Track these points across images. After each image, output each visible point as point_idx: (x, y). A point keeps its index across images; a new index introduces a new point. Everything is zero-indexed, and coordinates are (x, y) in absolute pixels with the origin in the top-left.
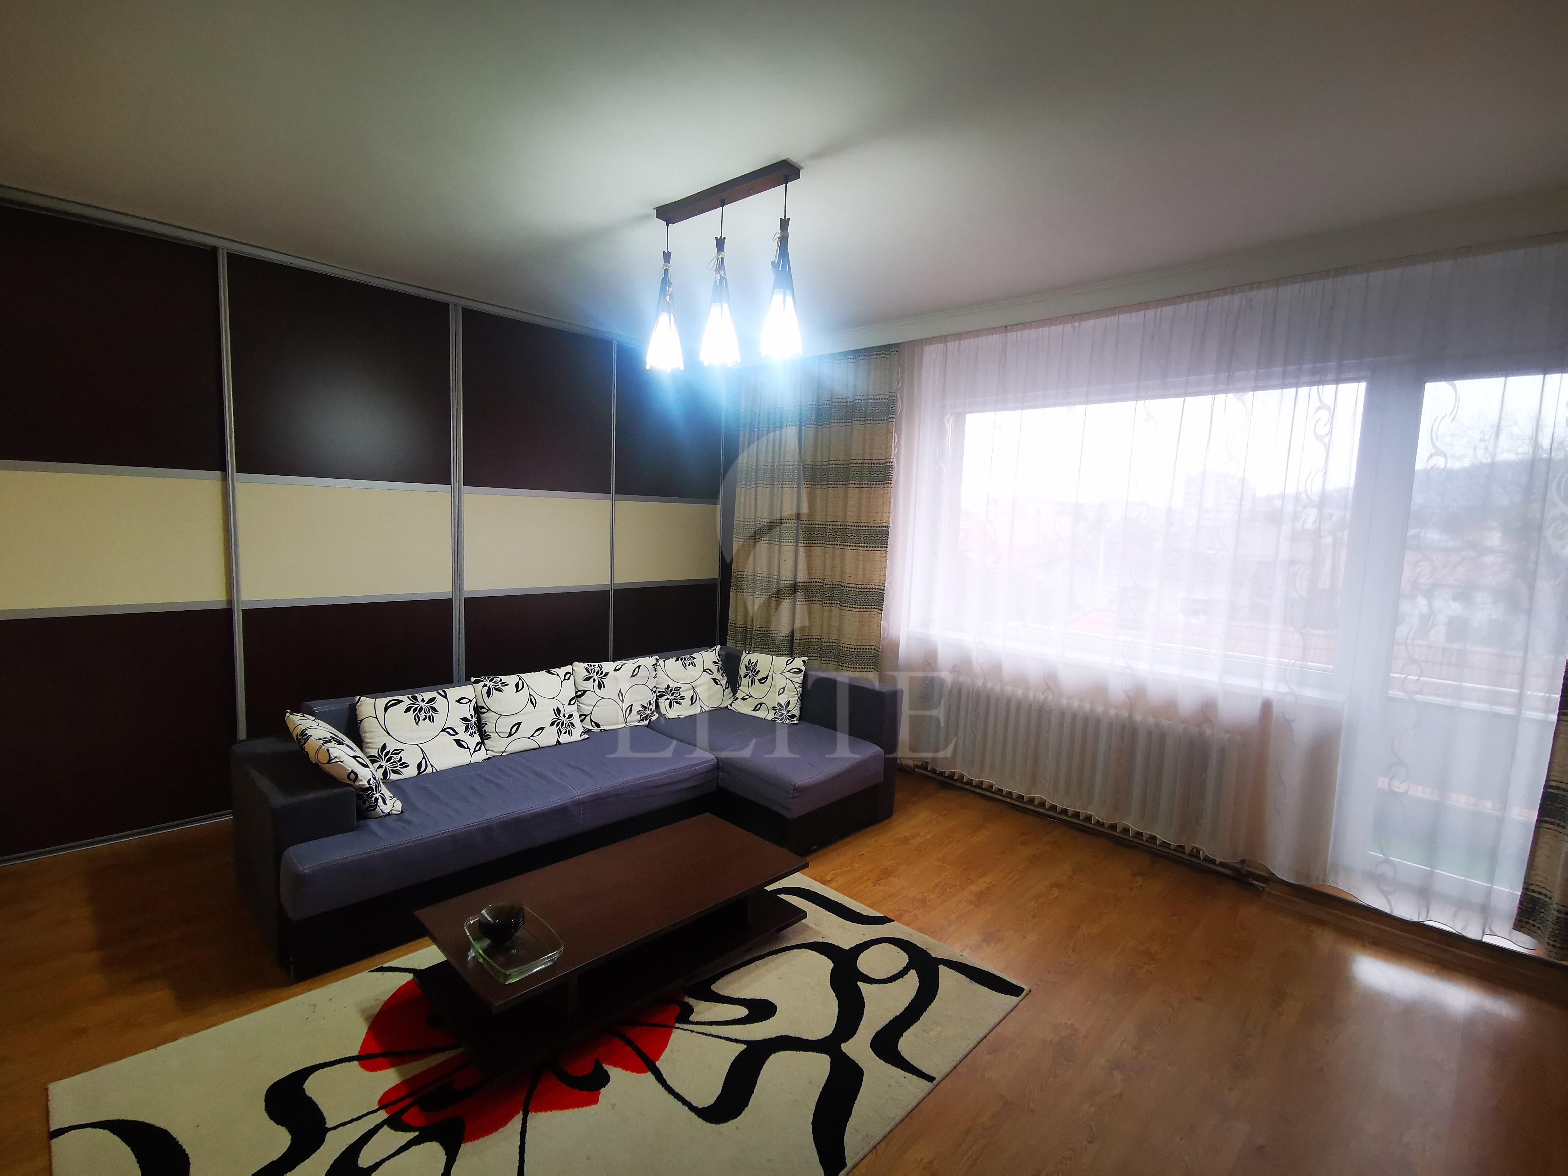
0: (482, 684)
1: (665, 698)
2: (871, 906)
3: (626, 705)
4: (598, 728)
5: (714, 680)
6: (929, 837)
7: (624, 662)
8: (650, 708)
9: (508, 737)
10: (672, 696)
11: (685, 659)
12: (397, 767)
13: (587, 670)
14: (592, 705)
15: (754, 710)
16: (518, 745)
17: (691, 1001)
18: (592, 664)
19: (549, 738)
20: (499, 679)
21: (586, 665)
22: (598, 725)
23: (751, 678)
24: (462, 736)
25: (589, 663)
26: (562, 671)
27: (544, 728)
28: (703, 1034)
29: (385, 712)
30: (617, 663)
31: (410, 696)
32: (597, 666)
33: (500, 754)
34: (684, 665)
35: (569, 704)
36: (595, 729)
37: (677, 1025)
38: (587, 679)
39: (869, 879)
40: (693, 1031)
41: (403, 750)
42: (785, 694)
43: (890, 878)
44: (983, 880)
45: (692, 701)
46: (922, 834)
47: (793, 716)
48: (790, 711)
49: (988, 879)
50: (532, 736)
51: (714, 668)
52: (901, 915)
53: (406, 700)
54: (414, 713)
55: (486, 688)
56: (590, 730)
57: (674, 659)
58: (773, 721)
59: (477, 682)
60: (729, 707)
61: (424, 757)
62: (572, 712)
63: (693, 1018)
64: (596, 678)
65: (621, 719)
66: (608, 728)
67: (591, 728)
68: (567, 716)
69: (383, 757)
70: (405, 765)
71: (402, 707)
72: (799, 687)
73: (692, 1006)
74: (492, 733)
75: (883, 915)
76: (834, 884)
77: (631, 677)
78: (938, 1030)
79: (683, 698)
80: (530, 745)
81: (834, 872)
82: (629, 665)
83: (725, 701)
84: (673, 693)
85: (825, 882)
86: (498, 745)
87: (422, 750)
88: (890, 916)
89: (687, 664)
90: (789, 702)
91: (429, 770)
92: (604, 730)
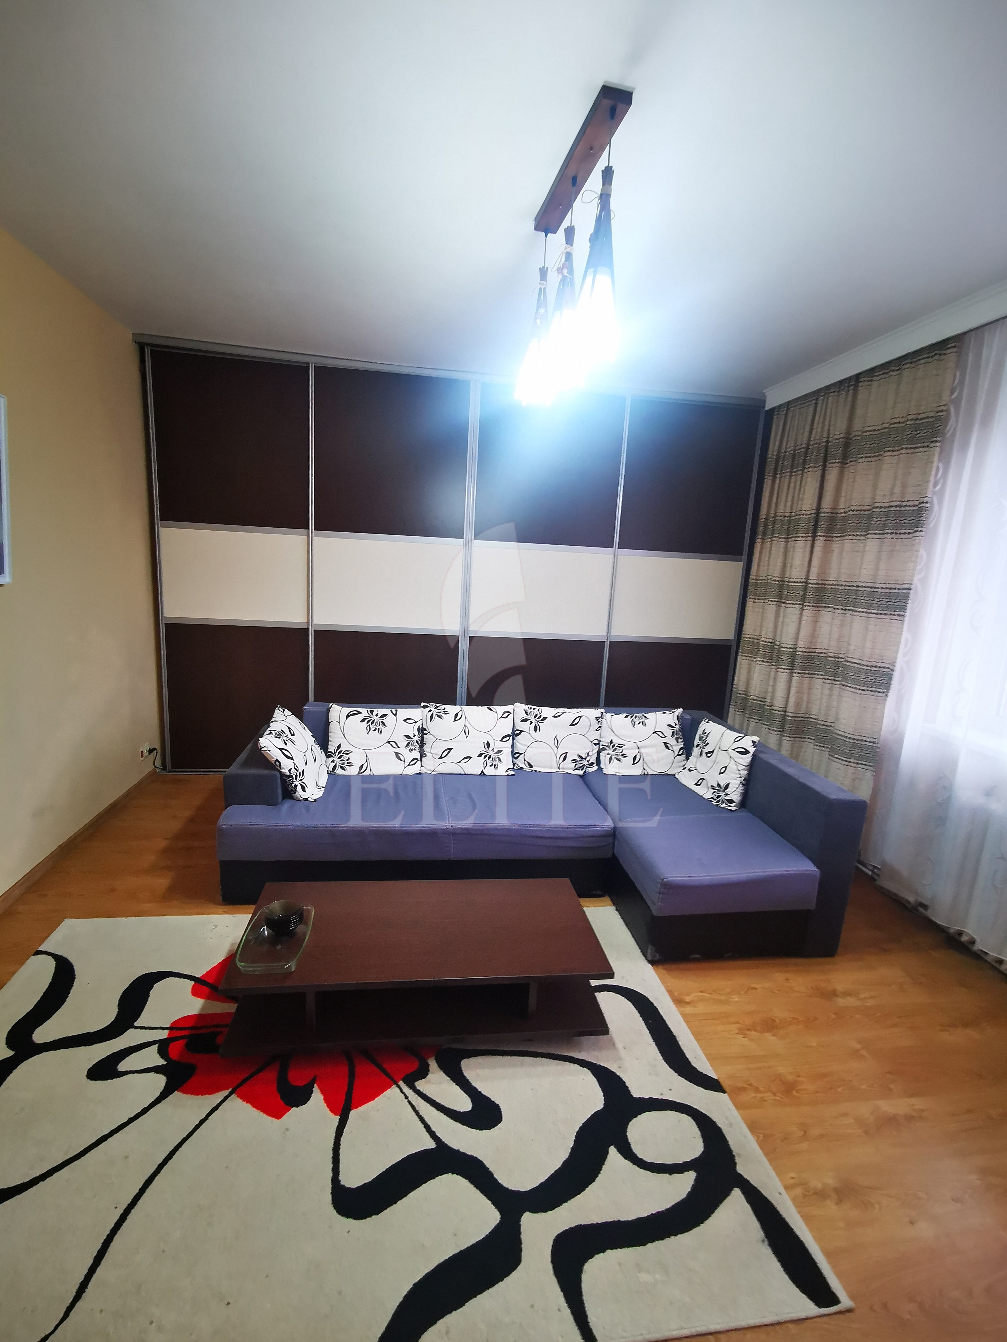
0: (428, 709)
1: (606, 752)
2: (711, 1058)
3: (561, 751)
4: (530, 767)
5: (665, 744)
6: (870, 1003)
7: (566, 710)
8: (588, 759)
9: (439, 759)
10: (613, 751)
11: (636, 717)
12: (344, 764)
13: (526, 713)
14: (526, 745)
15: (696, 784)
16: (447, 767)
17: (433, 1064)
18: (533, 707)
19: (475, 767)
20: (443, 707)
21: (526, 707)
22: (531, 766)
23: (701, 749)
24: (403, 751)
25: (530, 706)
26: (500, 709)
27: (471, 757)
28: (413, 1107)
29: (347, 719)
30: (558, 710)
31: (369, 710)
32: (537, 710)
33: (430, 772)
34: (633, 723)
35: (501, 740)
36: (527, 768)
37: (401, 1083)
38: (525, 720)
39: (737, 1023)
40: (406, 1097)
41: (352, 752)
42: (727, 774)
43: (767, 1034)
44: (912, 1101)
45: (634, 761)
46: (862, 996)
47: (731, 801)
48: (728, 794)
49: (918, 1103)
50: (460, 762)
51: (668, 732)
52: (741, 1090)
53: (364, 712)
54: (367, 723)
55: (431, 713)
56: (522, 768)
57: (625, 715)
58: (709, 800)
59: (425, 707)
60: (677, 776)
61: (366, 761)
62: (502, 748)
63: (421, 1085)
64: (533, 720)
65: (555, 765)
66: (538, 770)
67: (523, 766)
68: (496, 751)
69: (337, 754)
70: (350, 764)
71: (360, 717)
72: (743, 769)
73: (429, 1071)
74: (429, 753)
75: (716, 1077)
76: (688, 1009)
77: (570, 725)
78: (657, 1276)
79: (624, 756)
80: (457, 769)
81: (701, 994)
82: (570, 714)
83: (675, 767)
84: (616, 749)
85: (678, 1001)
86: (430, 765)
87: (367, 755)
88: (725, 1083)
89: (637, 723)
90: (728, 784)
91: (367, 773)
92: (536, 771)
